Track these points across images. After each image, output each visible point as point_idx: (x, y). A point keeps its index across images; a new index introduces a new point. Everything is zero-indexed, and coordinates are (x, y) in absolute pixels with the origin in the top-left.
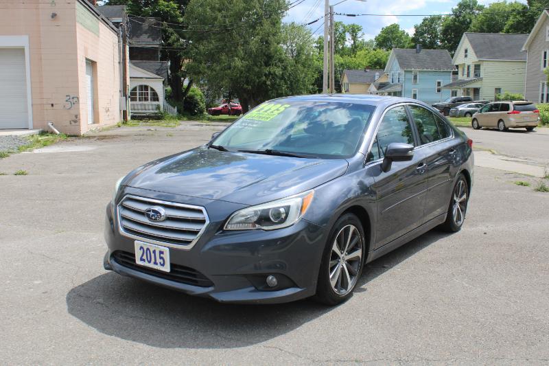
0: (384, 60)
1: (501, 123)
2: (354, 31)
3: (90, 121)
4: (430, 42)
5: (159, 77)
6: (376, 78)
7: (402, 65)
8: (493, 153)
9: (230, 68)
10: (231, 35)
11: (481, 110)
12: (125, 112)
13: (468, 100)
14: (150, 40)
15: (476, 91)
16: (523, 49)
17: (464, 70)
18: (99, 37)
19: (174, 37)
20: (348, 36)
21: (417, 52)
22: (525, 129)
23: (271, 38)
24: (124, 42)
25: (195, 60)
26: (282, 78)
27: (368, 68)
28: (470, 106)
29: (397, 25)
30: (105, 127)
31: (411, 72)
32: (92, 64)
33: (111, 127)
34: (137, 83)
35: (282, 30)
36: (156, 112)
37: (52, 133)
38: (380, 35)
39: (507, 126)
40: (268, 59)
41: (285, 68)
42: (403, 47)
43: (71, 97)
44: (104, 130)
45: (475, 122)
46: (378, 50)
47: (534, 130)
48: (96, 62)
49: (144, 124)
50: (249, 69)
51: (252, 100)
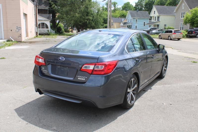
0: (125, 14)
1: (169, 37)
2: (115, 4)
3: (25, 36)
4: (140, 8)
5: (48, 20)
6: (123, 21)
7: (132, 16)
8: (173, 49)
9: (74, 17)
10: (74, 5)
11: (162, 33)
12: (37, 33)
13: (155, 29)
14: (45, 6)
15: (158, 25)
16: (175, 11)
17: (153, 18)
18: (28, 5)
19: (53, 6)
20: (113, 6)
21: (137, 12)
22: (177, 39)
23: (89, 6)
24: (36, 7)
25: (61, 14)
26: (92, 20)
27: (120, 17)
28: (156, 31)
29: (129, 2)
30: (30, 38)
31: (135, 18)
32: (25, 15)
33: (32, 38)
34: (41, 22)
35: (92, 3)
36: (48, 32)
37: (12, 41)
38: (123, 6)
39: (171, 38)
40: (88, 14)
41: (93, 17)
42: (131, 10)
43: (18, 27)
44: (30, 39)
45: (160, 37)
46: (123, 11)
47: (180, 39)
48: (27, 14)
49: (44, 37)
50: (81, 17)
51: (82, 28)
